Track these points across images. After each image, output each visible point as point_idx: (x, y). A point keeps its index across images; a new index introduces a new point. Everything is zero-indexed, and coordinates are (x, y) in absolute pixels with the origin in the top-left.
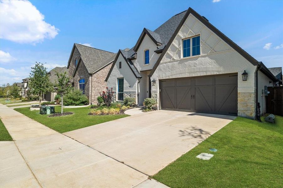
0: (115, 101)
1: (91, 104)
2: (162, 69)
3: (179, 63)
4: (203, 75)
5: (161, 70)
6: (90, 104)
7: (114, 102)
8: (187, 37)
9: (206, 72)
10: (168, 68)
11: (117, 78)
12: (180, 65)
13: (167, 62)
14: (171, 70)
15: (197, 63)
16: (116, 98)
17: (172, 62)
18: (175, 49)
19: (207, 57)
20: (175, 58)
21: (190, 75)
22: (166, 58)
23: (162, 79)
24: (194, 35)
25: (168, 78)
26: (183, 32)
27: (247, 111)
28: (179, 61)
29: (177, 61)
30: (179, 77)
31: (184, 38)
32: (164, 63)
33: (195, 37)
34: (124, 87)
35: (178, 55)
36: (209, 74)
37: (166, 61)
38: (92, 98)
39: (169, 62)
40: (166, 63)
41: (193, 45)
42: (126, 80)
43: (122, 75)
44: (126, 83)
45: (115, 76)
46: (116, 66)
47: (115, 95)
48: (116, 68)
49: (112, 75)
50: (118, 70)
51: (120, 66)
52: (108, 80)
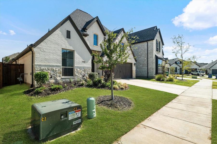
11: (62, 49)
34: (75, 61)
42: (79, 54)
43: (72, 47)
44: (78, 57)
45: (58, 44)
46: (60, 32)
47: (59, 70)
48: (61, 35)
49: (51, 42)
50: (64, 39)
51: (68, 35)
52: (39, 46)
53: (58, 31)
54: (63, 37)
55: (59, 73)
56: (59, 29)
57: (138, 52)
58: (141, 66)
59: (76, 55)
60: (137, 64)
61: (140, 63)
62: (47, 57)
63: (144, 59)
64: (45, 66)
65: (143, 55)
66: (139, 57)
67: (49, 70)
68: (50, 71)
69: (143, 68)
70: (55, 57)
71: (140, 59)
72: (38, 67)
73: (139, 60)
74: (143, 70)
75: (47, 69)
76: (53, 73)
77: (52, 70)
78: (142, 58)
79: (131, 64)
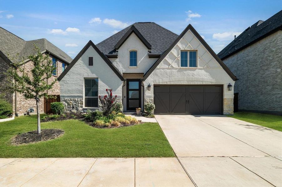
0: (80, 109)
1: (16, 115)
2: (159, 75)
3: (178, 71)
4: (200, 84)
5: (156, 75)
6: (14, 116)
7: (77, 110)
8: (186, 49)
9: (202, 81)
10: (166, 74)
11: (84, 78)
12: (179, 73)
13: (165, 69)
14: (169, 76)
15: (195, 73)
16: (82, 104)
17: (171, 69)
18: (173, 58)
19: (203, 70)
20: (174, 66)
21: (188, 83)
22: (163, 64)
23: (158, 84)
24: (192, 50)
25: (165, 84)
26: (182, 43)
27: (229, 111)
28: (178, 69)
29: (176, 69)
30: (178, 84)
31: (183, 49)
32: (161, 69)
33: (192, 52)
34: (99, 90)
35: (176, 63)
36: (204, 83)
37: (163, 67)
38: (17, 106)
39: (168, 69)
40: (163, 69)
41: (190, 58)
42: (103, 81)
43: (95, 75)
44: (102, 85)
45: (80, 74)
46: (82, 62)
47: (80, 100)
48: (82, 64)
49: (74, 73)
50: (86, 67)
51: (91, 62)
52: (63, 79)
53: (80, 61)
54: (85, 66)
55: (80, 103)
56: (81, 58)
57: (263, 58)
58: (269, 88)
59: (100, 83)
60: (261, 86)
61: (267, 82)
62: (70, 89)
63: (276, 71)
64: (68, 97)
65: (273, 64)
66: (265, 68)
67: (71, 100)
68: (72, 102)
69: (274, 93)
70: (77, 87)
71: (267, 73)
72: (62, 98)
73: (264, 75)
74: (274, 97)
75: (69, 99)
76: (75, 103)
77: (74, 100)
78: (271, 69)
79: (221, 86)
